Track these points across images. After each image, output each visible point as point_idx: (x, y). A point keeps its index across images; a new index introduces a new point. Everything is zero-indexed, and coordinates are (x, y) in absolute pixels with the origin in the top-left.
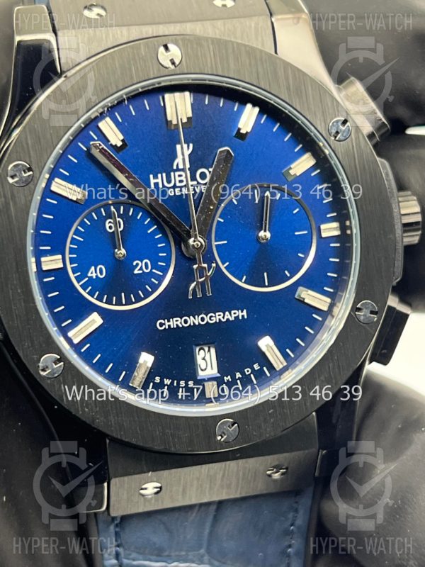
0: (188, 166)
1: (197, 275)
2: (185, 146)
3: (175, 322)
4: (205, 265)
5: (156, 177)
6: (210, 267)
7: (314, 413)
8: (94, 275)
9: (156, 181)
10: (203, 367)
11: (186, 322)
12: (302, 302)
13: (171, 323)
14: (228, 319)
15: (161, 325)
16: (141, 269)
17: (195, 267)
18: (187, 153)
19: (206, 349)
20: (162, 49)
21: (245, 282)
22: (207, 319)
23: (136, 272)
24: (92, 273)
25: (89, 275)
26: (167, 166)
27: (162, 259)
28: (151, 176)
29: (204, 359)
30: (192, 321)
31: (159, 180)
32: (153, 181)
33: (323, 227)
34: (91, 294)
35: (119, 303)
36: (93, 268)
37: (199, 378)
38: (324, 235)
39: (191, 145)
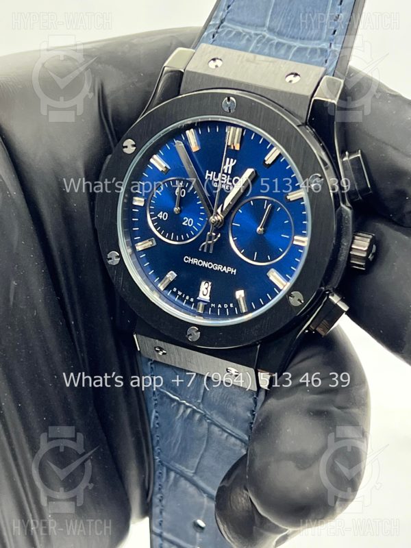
0: (230, 172)
1: (207, 237)
2: (232, 160)
3: (194, 261)
4: (214, 234)
5: (210, 173)
6: (216, 237)
7: (259, 347)
8: (161, 217)
9: (209, 175)
10: (205, 293)
11: (200, 263)
12: (268, 277)
13: (192, 260)
14: (224, 271)
15: (186, 259)
16: (187, 223)
17: (209, 233)
18: (232, 164)
19: (210, 283)
20: (226, 98)
21: (243, 254)
22: (213, 266)
23: (184, 223)
24: (160, 215)
25: (158, 216)
26: (217, 169)
27: (200, 222)
28: (207, 171)
29: (207, 289)
30: (204, 264)
31: (211, 175)
32: (207, 174)
33: (296, 237)
34: (156, 227)
35: (169, 238)
36: (161, 213)
37: (198, 298)
38: (295, 243)
39: (235, 161)
